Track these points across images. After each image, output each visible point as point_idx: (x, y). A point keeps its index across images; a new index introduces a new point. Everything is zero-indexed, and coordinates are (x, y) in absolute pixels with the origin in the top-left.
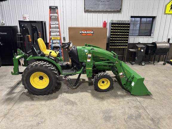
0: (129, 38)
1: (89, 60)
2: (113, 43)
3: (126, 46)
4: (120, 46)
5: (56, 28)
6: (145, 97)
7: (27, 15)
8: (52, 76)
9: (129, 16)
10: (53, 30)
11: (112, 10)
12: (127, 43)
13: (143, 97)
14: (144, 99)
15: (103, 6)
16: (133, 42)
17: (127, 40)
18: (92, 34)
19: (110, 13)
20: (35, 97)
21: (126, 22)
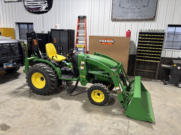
0: (162, 51)
1: (82, 68)
2: (141, 55)
3: (158, 60)
4: (149, 59)
5: (83, 36)
6: (143, 122)
7: (58, 24)
8: (48, 78)
9: (166, 24)
10: (81, 39)
11: (144, 18)
12: (160, 56)
13: (140, 122)
14: (138, 125)
15: (132, 14)
16: (170, 57)
17: (160, 53)
18: (113, 43)
19: (140, 21)
20: (33, 95)
21: (160, 32)
